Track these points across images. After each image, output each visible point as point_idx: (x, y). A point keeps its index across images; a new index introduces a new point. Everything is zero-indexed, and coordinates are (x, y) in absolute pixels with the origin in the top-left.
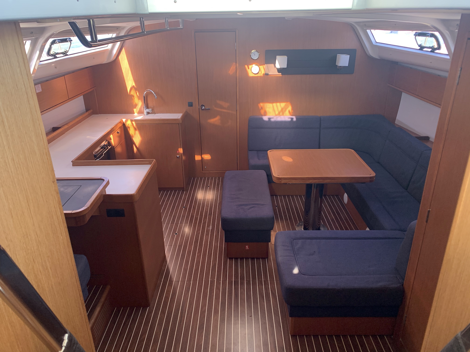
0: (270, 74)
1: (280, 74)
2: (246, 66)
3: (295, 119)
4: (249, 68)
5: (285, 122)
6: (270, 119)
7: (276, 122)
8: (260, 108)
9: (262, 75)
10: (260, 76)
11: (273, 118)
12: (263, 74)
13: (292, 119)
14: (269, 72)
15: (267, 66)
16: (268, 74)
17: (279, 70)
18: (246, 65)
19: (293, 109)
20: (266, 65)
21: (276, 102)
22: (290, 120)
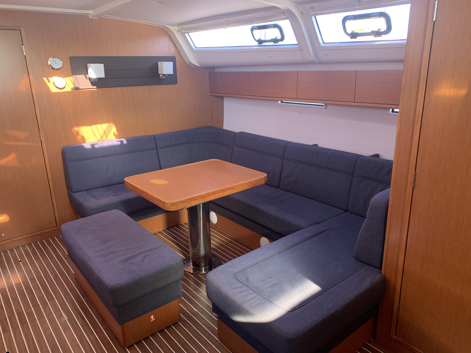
0: (81, 88)
1: (95, 87)
2: (45, 79)
3: (125, 142)
4: (49, 81)
5: (115, 147)
6: (94, 146)
7: (103, 149)
8: (75, 134)
9: (70, 90)
10: (68, 92)
11: (97, 144)
12: (72, 89)
13: (122, 142)
14: (80, 85)
15: (75, 77)
16: (79, 88)
17: (94, 82)
18: (44, 77)
19: (118, 129)
20: (73, 76)
21: (96, 123)
22: (119, 143)
